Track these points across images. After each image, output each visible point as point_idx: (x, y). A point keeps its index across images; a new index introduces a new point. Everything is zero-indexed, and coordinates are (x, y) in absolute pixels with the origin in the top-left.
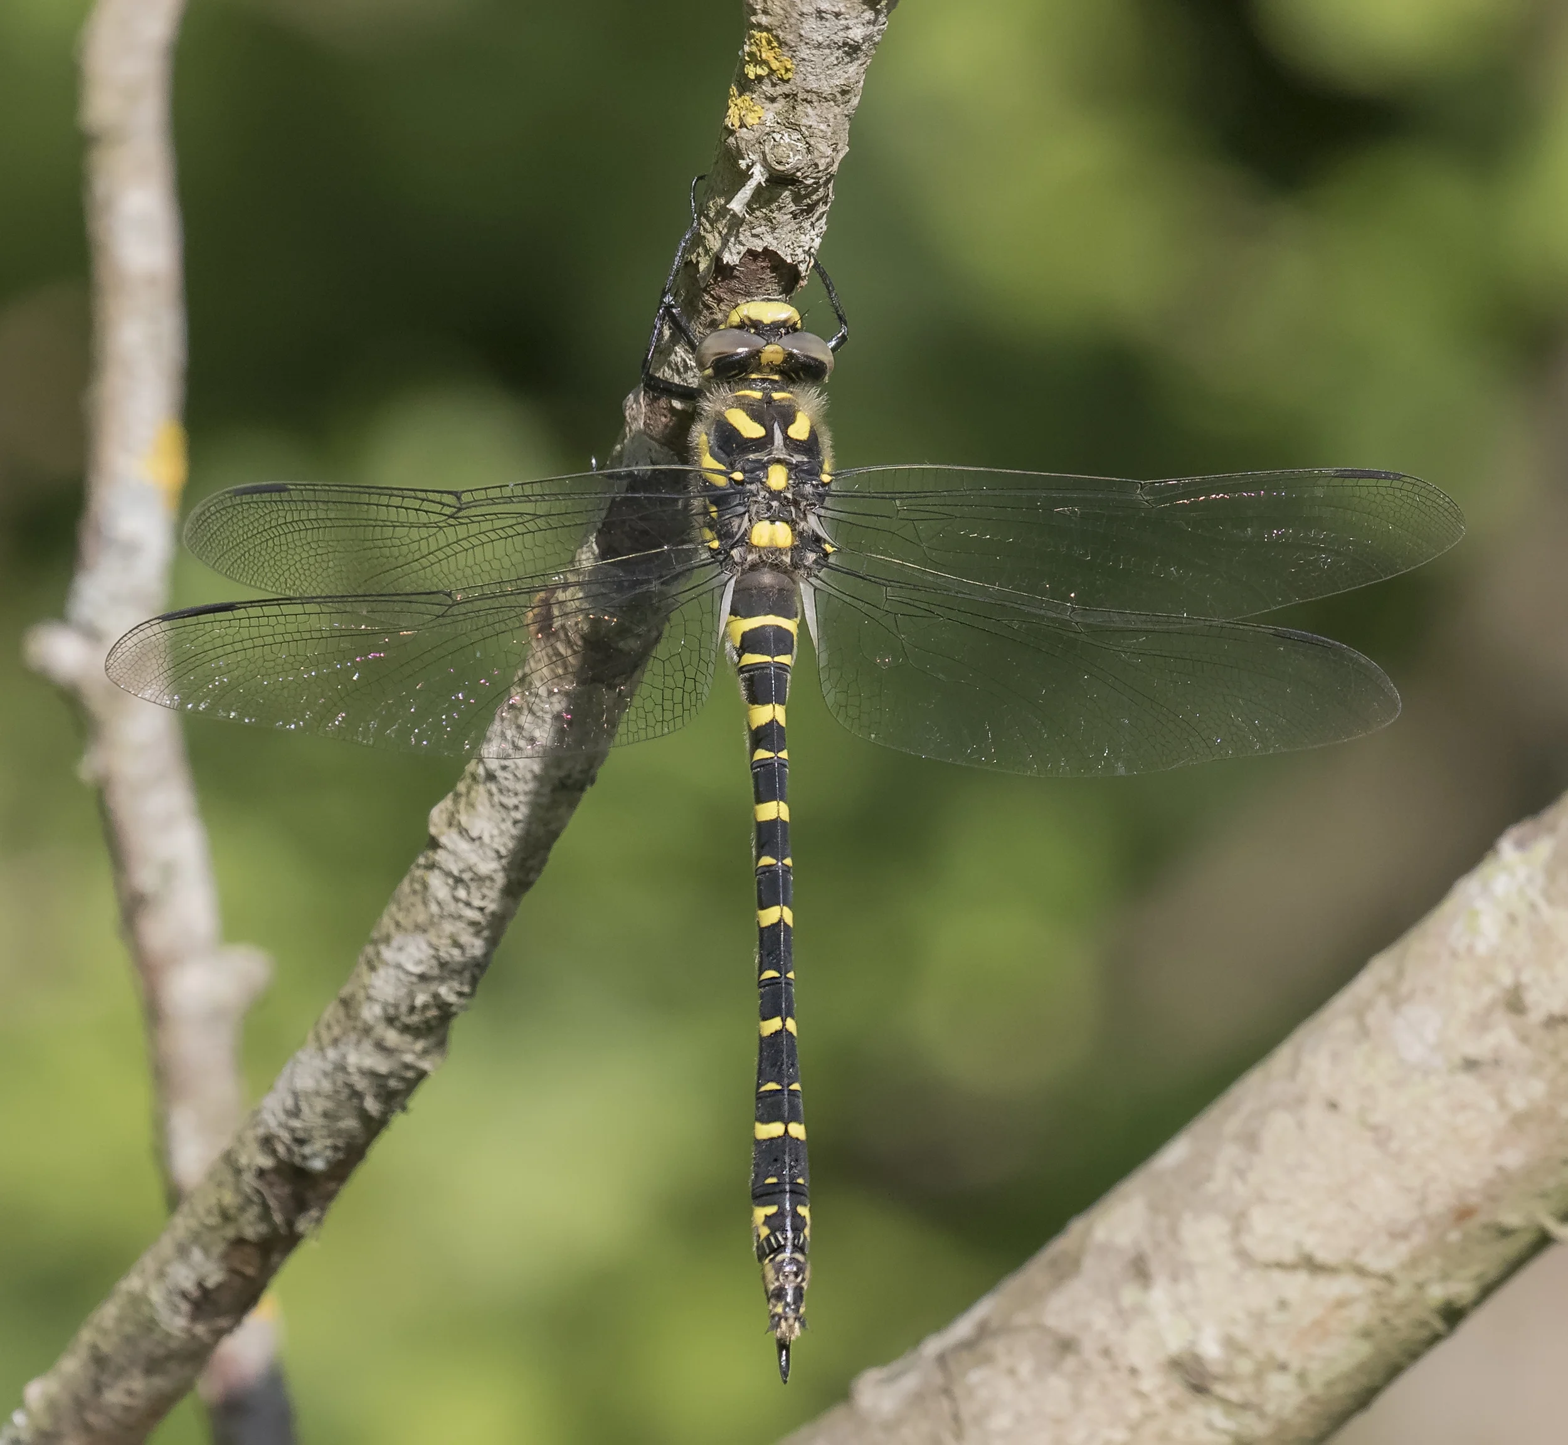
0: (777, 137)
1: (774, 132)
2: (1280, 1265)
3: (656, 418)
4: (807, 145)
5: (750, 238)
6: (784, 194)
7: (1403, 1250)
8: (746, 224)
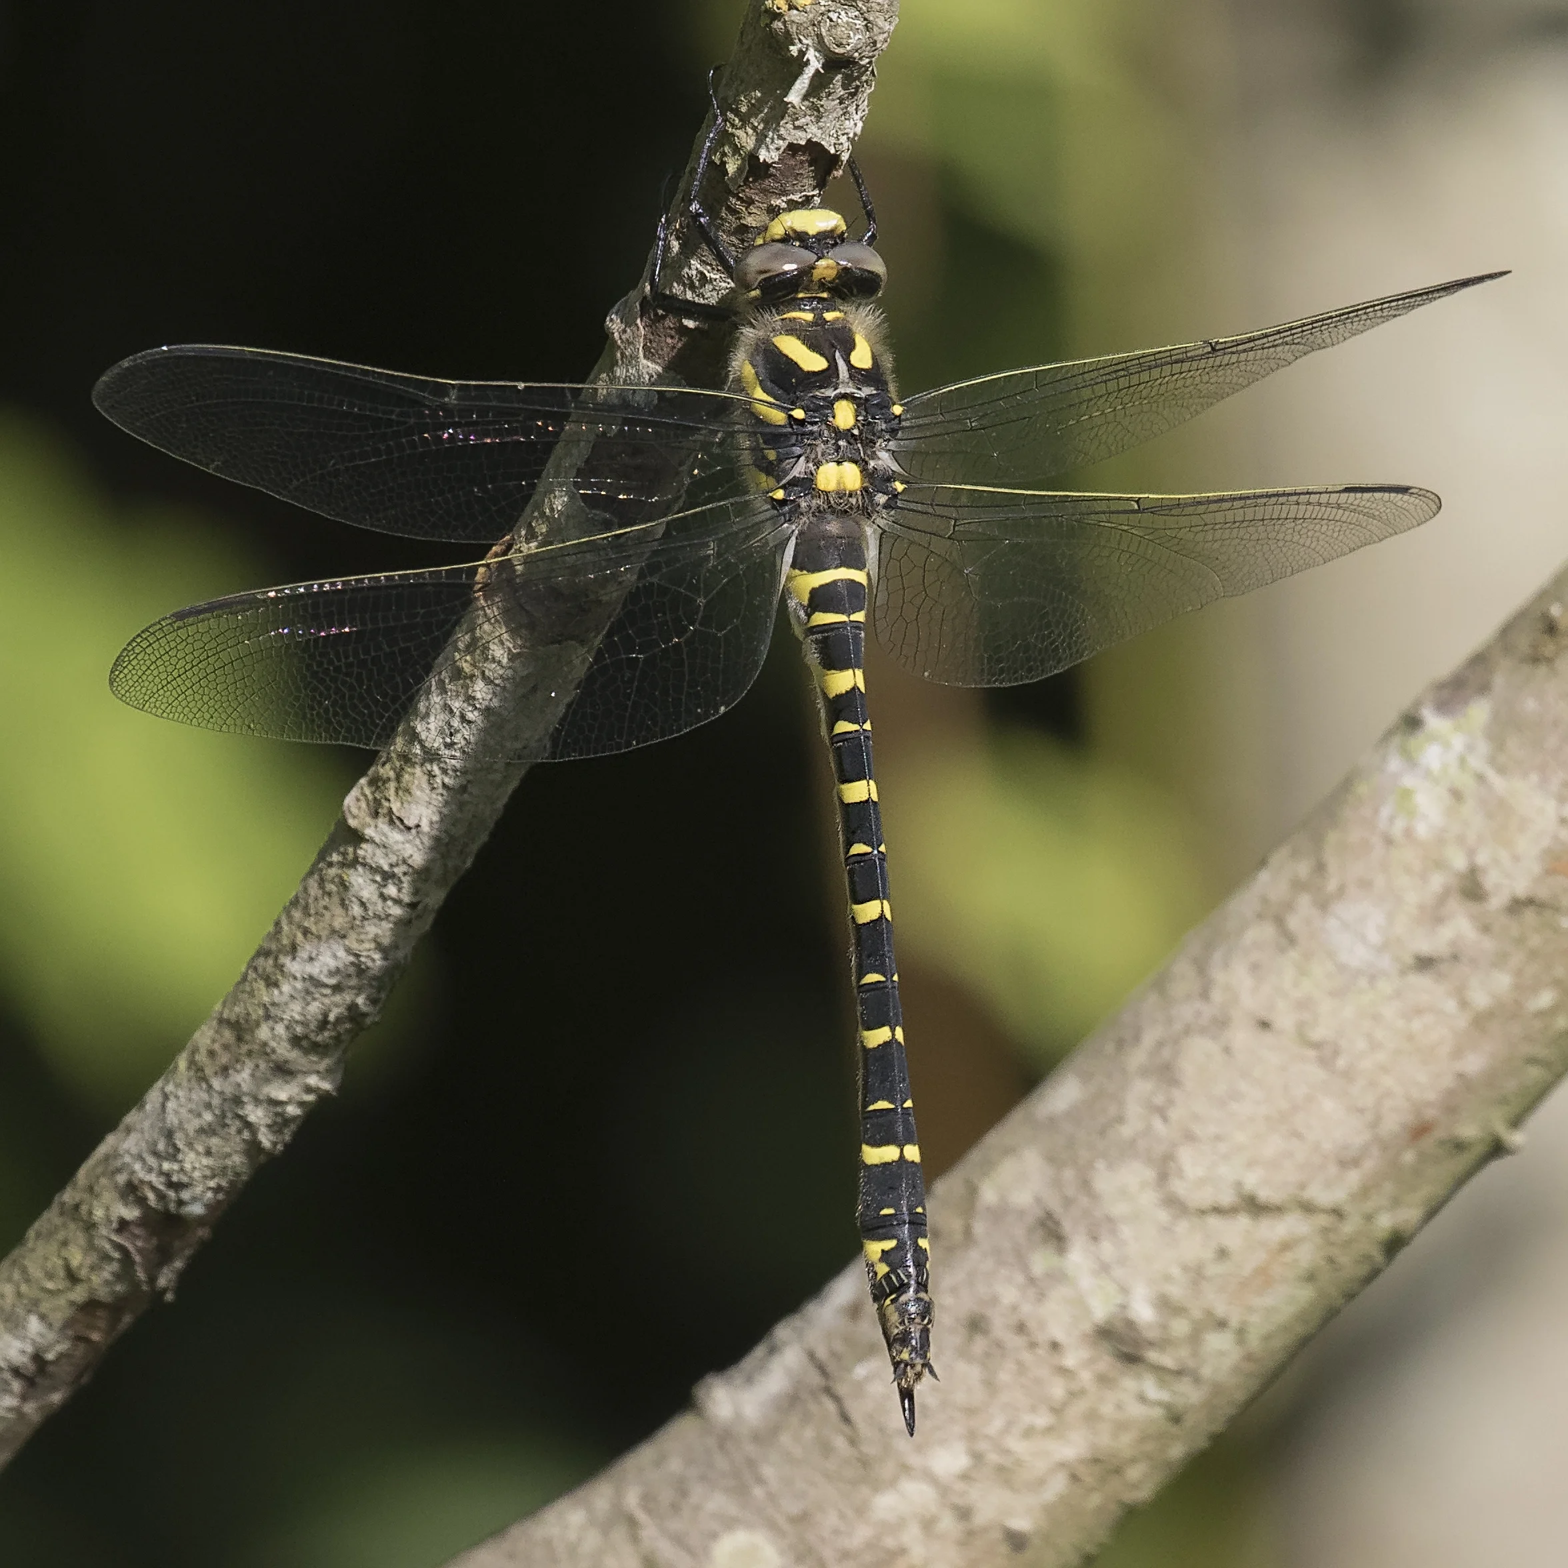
0: (834, 16)
1: (829, 11)
2: (1218, 1210)
3: (659, 340)
4: (866, 22)
5: (792, 131)
6: (836, 79)
7: (1354, 1178)
8: (789, 116)
